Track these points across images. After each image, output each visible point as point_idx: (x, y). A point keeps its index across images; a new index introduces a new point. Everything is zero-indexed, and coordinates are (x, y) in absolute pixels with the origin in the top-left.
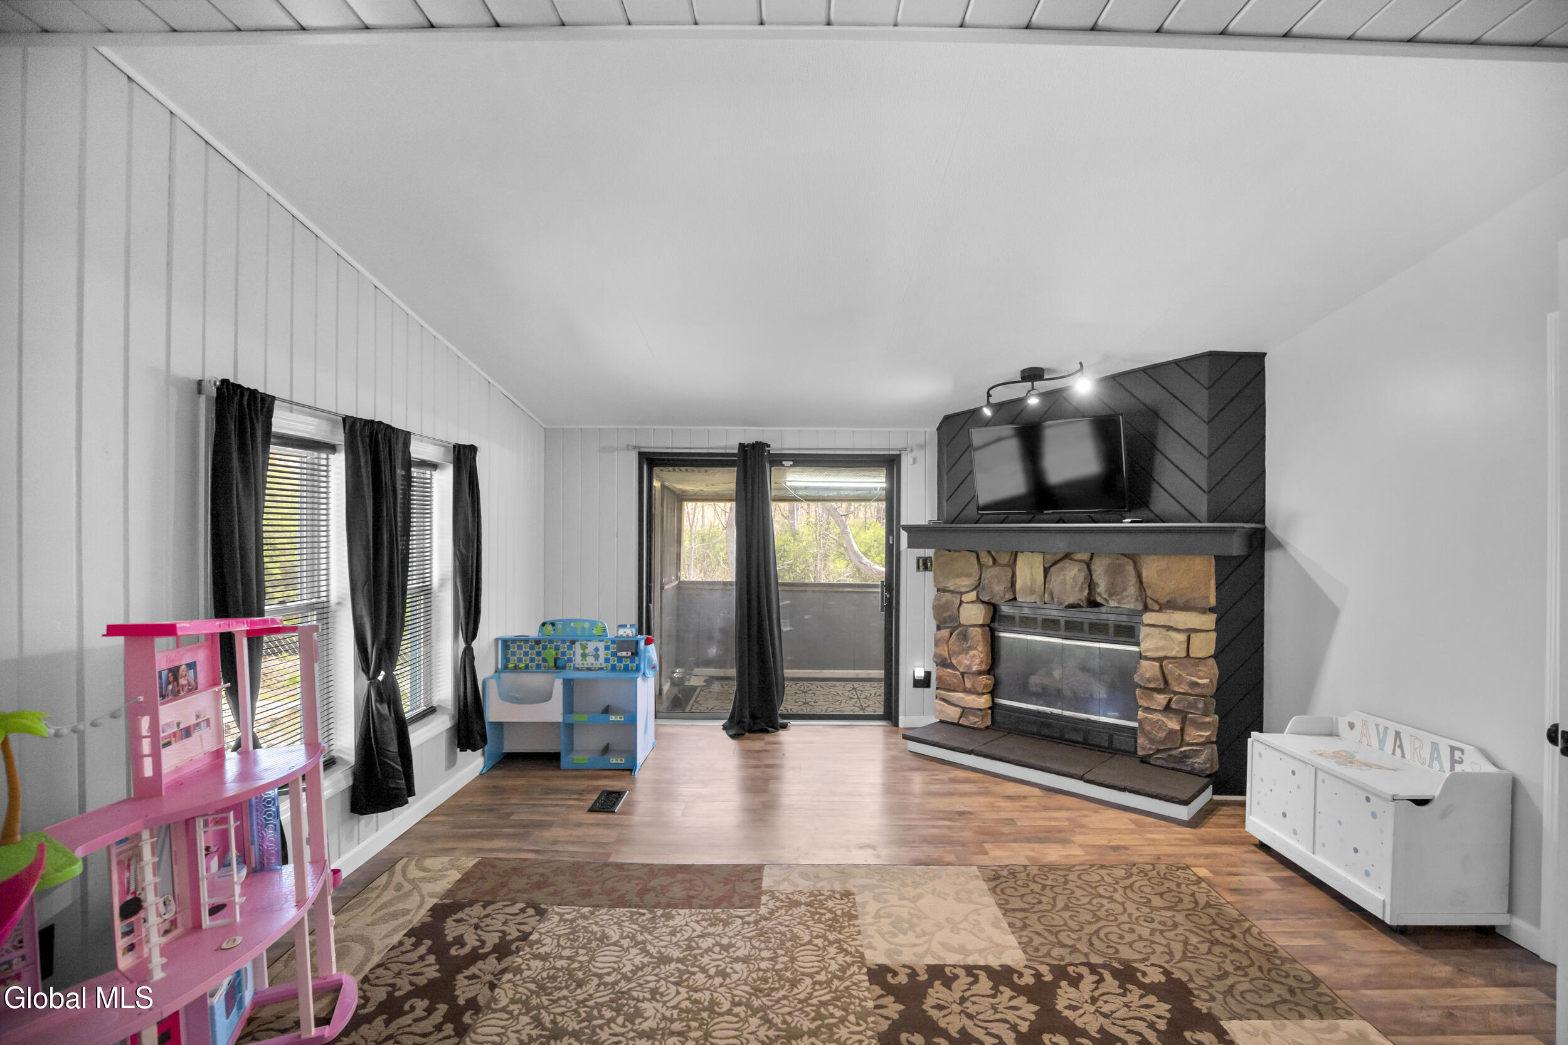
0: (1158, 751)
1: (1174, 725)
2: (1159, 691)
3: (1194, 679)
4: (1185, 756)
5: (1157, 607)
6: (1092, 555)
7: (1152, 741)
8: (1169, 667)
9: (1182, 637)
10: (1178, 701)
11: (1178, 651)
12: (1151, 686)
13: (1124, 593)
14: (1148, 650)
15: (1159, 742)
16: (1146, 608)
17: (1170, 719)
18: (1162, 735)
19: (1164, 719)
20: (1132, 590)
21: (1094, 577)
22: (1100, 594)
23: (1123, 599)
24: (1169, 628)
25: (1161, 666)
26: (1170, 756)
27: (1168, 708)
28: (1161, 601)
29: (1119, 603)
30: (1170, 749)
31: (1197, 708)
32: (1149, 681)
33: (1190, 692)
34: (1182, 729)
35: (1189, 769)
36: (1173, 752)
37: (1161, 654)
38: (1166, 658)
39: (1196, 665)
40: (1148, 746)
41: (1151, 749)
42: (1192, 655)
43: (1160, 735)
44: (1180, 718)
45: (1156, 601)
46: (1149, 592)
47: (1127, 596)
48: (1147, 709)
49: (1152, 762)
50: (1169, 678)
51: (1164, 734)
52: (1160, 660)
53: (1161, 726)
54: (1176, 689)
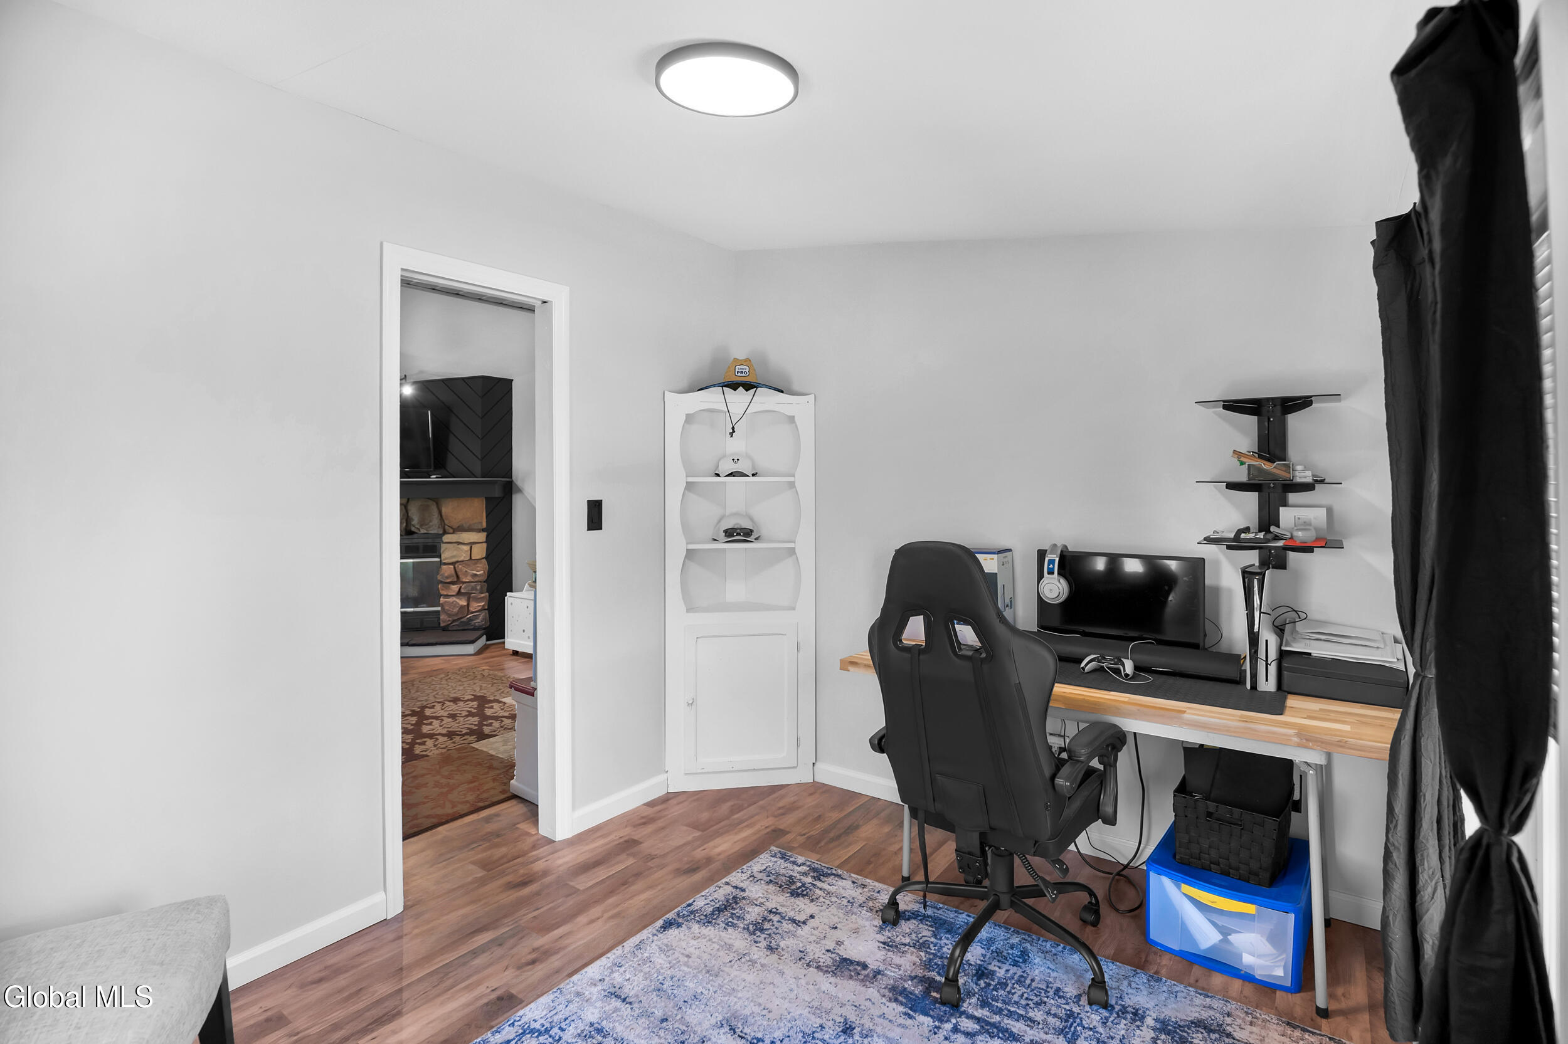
0: (454, 621)
1: (463, 603)
2: (453, 583)
3: (475, 572)
4: (470, 619)
5: (451, 531)
6: (408, 499)
7: (449, 615)
8: (460, 567)
9: (467, 548)
10: (465, 588)
11: (464, 556)
12: (448, 581)
13: (431, 524)
14: (446, 559)
15: (453, 615)
16: (445, 533)
17: (460, 599)
18: (456, 610)
19: (457, 600)
20: (435, 521)
21: (409, 515)
22: (414, 526)
23: (429, 527)
24: (459, 543)
25: (455, 568)
26: (461, 622)
27: (459, 593)
28: (454, 527)
29: (427, 530)
30: (461, 618)
31: (476, 590)
32: (447, 578)
33: (472, 580)
34: (468, 605)
35: (472, 627)
36: (463, 620)
37: (454, 560)
38: (458, 562)
39: (476, 564)
40: (448, 619)
41: (449, 620)
42: (473, 558)
43: (454, 610)
44: (466, 598)
45: (451, 528)
46: (446, 522)
47: (433, 525)
48: (447, 596)
49: (450, 629)
50: (459, 574)
51: (457, 609)
52: (453, 564)
53: (454, 604)
54: (464, 580)
